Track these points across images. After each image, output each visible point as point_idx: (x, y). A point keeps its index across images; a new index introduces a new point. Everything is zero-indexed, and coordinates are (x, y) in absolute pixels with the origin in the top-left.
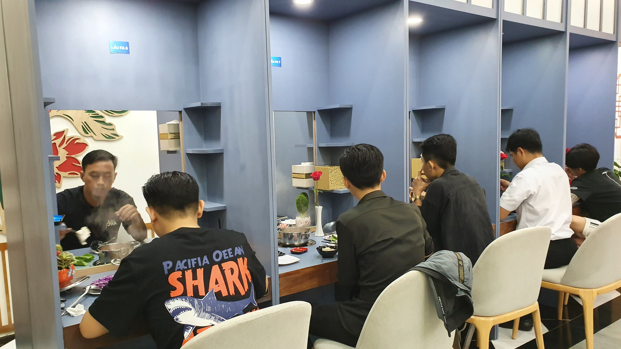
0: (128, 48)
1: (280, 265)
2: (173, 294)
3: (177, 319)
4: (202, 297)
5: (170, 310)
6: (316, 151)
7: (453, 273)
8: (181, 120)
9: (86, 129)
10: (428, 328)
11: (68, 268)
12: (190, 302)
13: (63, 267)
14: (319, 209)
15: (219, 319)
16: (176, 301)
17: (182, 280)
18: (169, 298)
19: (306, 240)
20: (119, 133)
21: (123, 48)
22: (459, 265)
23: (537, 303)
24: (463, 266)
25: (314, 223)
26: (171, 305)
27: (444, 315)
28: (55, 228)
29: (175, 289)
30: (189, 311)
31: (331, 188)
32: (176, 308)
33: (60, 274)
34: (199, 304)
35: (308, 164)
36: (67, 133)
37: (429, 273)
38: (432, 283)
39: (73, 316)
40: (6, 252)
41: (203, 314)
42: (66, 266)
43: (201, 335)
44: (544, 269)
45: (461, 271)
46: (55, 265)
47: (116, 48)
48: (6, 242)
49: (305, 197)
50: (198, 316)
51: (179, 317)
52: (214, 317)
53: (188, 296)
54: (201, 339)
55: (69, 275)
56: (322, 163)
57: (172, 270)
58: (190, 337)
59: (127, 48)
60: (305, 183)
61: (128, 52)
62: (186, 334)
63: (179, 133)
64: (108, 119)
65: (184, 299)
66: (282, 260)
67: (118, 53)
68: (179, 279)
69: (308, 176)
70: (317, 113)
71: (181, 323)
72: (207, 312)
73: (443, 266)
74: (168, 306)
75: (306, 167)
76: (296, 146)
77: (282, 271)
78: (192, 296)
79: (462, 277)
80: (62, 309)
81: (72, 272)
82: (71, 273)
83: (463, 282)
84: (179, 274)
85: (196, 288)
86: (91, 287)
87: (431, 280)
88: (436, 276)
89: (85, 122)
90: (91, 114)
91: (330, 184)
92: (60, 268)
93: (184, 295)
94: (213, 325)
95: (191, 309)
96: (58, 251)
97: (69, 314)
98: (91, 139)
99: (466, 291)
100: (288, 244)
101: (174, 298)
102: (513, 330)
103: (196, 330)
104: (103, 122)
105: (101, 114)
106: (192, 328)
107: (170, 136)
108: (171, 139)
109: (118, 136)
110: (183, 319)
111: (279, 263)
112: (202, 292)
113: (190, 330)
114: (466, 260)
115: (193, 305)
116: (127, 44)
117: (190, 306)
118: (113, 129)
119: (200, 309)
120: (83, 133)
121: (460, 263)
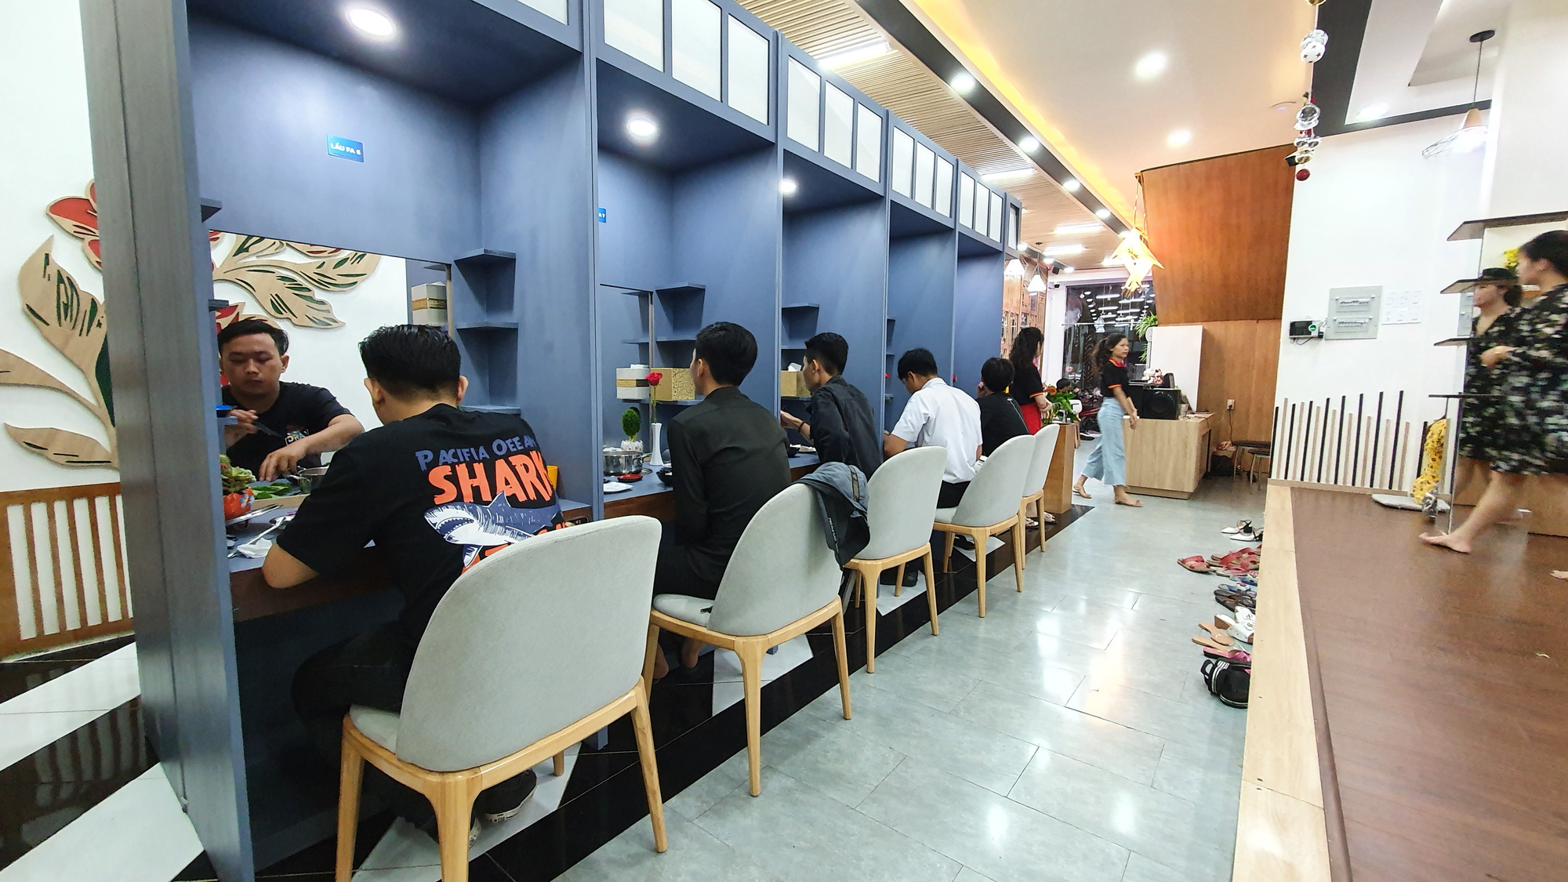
0: (362, 152)
1: (606, 493)
2: (438, 500)
3: (450, 538)
4: (488, 503)
5: (435, 525)
6: (653, 347)
7: (847, 489)
8: (450, 279)
9: (279, 305)
10: (813, 563)
11: (240, 493)
12: (470, 510)
13: (232, 490)
14: (657, 427)
15: (519, 534)
16: (445, 510)
17: (453, 478)
18: (434, 506)
19: (638, 468)
20: (338, 318)
21: (352, 151)
22: (853, 479)
23: (929, 543)
24: (857, 480)
25: (648, 448)
26: (437, 518)
27: (836, 542)
28: (219, 422)
29: (442, 492)
30: (470, 524)
31: (674, 399)
32: (447, 521)
33: (225, 501)
34: (485, 513)
35: (641, 367)
36: (243, 309)
37: (818, 487)
38: (821, 501)
39: (250, 558)
40: (119, 500)
41: (492, 527)
42: (238, 488)
43: (491, 558)
44: (938, 507)
45: (856, 486)
46: (217, 488)
47: (339, 147)
48: (119, 481)
49: (635, 413)
50: (486, 530)
51: (452, 534)
52: (511, 532)
53: (465, 501)
54: (493, 563)
55: (243, 505)
56: (661, 364)
57: (434, 464)
58: (474, 562)
59: (358, 152)
60: (636, 393)
61: (361, 159)
62: (467, 559)
63: (445, 301)
64: (319, 295)
65: (458, 507)
66: (607, 488)
67: (342, 156)
68: (446, 477)
69: (641, 383)
70: (655, 295)
71: (457, 543)
72: (499, 524)
73: (835, 479)
74: (431, 519)
75: (638, 370)
76: (625, 342)
77: (608, 499)
78: (472, 501)
79: (857, 494)
80: (230, 548)
81: (249, 500)
82: (246, 500)
83: (858, 501)
84: (447, 470)
85: (476, 490)
86: (285, 518)
87: (820, 496)
88: (827, 491)
89: (276, 295)
90: (287, 284)
91: (673, 393)
92: (226, 493)
93: (459, 499)
94: (509, 544)
95: (472, 521)
96: (224, 465)
97: (243, 556)
98: (288, 323)
99: (860, 512)
100: (612, 472)
101: (441, 505)
102: (896, 588)
103: (484, 552)
104: (311, 299)
105: (306, 284)
106: (476, 549)
107: (430, 304)
108: (431, 308)
109: (335, 321)
110: (459, 536)
111: (605, 490)
112: (486, 495)
113: (474, 553)
114: (861, 475)
115: (476, 515)
116: (359, 146)
117: (471, 517)
118: (328, 311)
119: (486, 520)
120: (273, 312)
121: (855, 477)
